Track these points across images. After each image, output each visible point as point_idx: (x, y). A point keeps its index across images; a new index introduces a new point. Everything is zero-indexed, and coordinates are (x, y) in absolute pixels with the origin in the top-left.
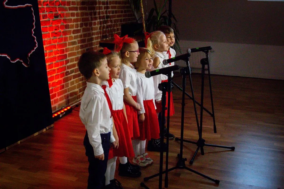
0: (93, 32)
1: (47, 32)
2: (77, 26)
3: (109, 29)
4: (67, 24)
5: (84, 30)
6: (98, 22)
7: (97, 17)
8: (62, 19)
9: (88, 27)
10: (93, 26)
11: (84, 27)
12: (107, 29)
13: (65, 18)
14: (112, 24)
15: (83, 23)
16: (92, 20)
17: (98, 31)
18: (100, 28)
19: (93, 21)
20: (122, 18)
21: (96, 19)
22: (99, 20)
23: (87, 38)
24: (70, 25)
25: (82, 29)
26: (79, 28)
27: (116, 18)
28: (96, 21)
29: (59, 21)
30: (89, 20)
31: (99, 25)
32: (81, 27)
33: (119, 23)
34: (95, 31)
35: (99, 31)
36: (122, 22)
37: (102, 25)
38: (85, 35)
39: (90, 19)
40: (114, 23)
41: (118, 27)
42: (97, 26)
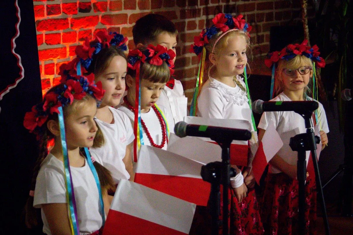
1: (59, 43)
4: (113, 26)
6: (201, 22)
7: (199, 10)
8: (101, 14)
10: (187, 32)
13: (108, 12)
16: (184, 15)
19: (187, 20)
20: (274, 11)
21: (195, 13)
22: (204, 18)
24: (121, 28)
27: (256, 12)
28: (197, 20)
29: (93, 21)
30: (176, 18)
33: (265, 22)
36: (275, 21)
39: (178, 14)
41: (260, 34)
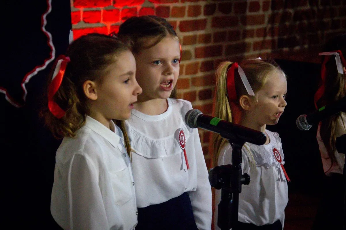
0: (249, 27)
1: (99, 22)
2: (195, 11)
3: (305, 22)
4: (162, 5)
5: (216, 23)
9: (232, 14)
10: (249, 14)
11: (218, 14)
12: (298, 23)
14: (315, 8)
15: (215, 5)
17: (266, 25)
18: (272, 19)
19: (249, 0)
23: (225, 44)
24: (171, 8)
25: (209, 19)
26: (202, 17)
28: (261, 0)
31: (270, 12)
32: (206, 13)
34: (256, 27)
35: (270, 26)
37: (281, 11)
38: (219, 37)
40: (321, 7)
42: (261, 12)
